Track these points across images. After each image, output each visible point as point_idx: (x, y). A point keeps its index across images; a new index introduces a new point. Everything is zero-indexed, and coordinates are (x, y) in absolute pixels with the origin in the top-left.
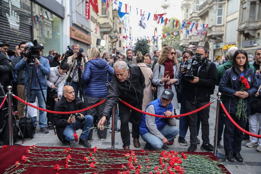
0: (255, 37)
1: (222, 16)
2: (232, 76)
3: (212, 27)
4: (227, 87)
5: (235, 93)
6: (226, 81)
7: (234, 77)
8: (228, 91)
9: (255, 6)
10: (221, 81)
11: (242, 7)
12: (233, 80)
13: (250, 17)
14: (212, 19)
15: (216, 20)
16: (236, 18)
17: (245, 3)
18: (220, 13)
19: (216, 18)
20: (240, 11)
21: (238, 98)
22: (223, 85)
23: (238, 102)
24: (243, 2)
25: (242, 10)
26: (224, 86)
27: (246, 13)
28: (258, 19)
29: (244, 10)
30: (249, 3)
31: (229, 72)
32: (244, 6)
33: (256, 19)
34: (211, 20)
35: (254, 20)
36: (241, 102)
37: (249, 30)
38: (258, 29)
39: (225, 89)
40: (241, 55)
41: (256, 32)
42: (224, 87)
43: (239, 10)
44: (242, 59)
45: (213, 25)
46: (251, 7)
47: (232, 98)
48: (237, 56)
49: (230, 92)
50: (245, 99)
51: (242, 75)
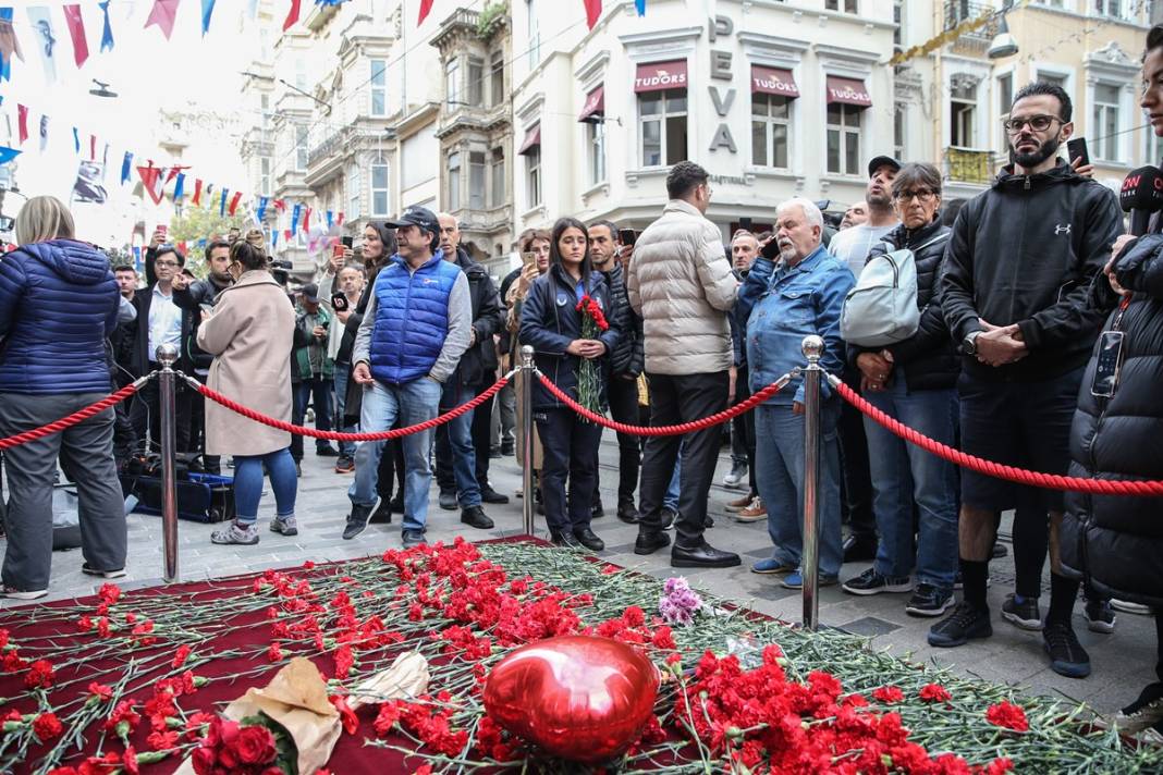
0: (489, 256)
1: (388, 190)
2: (553, 293)
3: (358, 220)
4: (542, 328)
5: (570, 344)
6: (538, 312)
7: (560, 295)
8: (549, 342)
9: (483, 167)
10: (525, 313)
11: (448, 167)
12: (558, 306)
13: (473, 196)
14: (357, 198)
15: (368, 200)
16: (433, 199)
17: (455, 153)
18: (380, 177)
19: (368, 195)
20: (442, 177)
21: (577, 359)
22: (531, 324)
23: (578, 371)
24: (450, 151)
25: (447, 173)
26: (535, 326)
27: (461, 183)
28: (494, 205)
29: (454, 175)
30: (467, 156)
31: (545, 282)
32: (454, 163)
33: (489, 203)
34: (353, 200)
35: (485, 206)
36: (585, 371)
37: (472, 234)
38: (496, 234)
39: (539, 335)
40: (573, 232)
41: (492, 243)
42: (534, 330)
43: (438, 175)
44: (577, 245)
46: (472, 167)
47: (562, 361)
48: (564, 235)
49: (556, 342)
50: (596, 361)
51: (580, 293)
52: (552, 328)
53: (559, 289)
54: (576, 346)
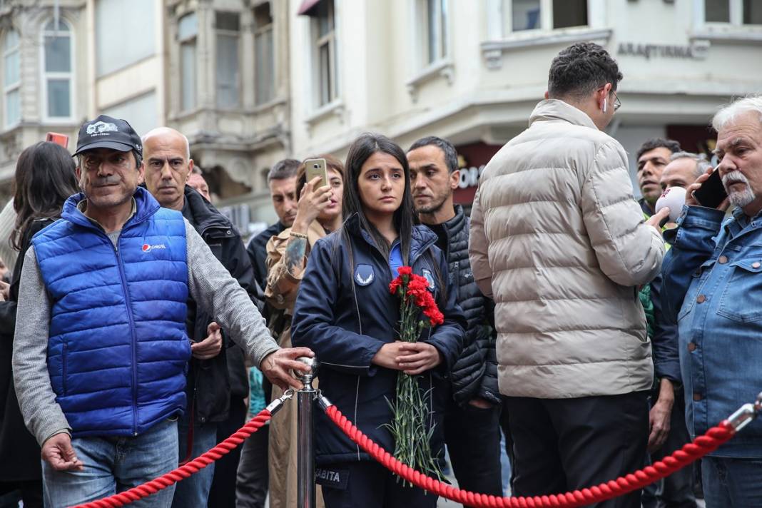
0: (249, 190)
1: (72, 76)
2: (349, 264)
3: (20, 129)
4: (331, 324)
5: (379, 349)
6: (324, 296)
7: (361, 267)
8: (343, 346)
9: (236, 38)
10: (302, 298)
11: (177, 37)
13: (220, 87)
14: (16, 90)
15: (37, 94)
16: (151, 92)
17: (188, 14)
18: (58, 53)
19: (37, 84)
20: (166, 54)
21: (391, 375)
22: (313, 316)
23: (393, 396)
24: (181, 10)
25: (175, 48)
26: (319, 320)
27: (201, 66)
28: (257, 101)
29: (189, 51)
30: (210, 18)
31: (336, 246)
32: (188, 29)
33: (249, 98)
34: (10, 93)
35: (241, 104)
36: (407, 396)
37: (221, 152)
38: (261, 151)
39: (326, 336)
40: (382, 161)
41: (254, 166)
42: (318, 327)
43: (159, 48)
44: (389, 183)
45: (23, 121)
46: (219, 37)
47: (366, 380)
48: (368, 167)
49: (356, 347)
50: (425, 379)
51: (396, 263)
52: (349, 323)
53: (359, 258)
54: (389, 353)
